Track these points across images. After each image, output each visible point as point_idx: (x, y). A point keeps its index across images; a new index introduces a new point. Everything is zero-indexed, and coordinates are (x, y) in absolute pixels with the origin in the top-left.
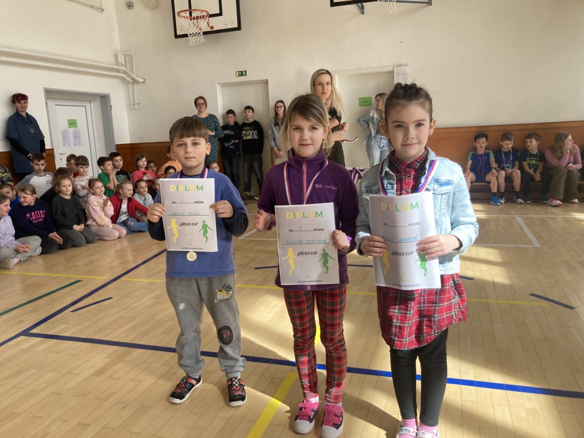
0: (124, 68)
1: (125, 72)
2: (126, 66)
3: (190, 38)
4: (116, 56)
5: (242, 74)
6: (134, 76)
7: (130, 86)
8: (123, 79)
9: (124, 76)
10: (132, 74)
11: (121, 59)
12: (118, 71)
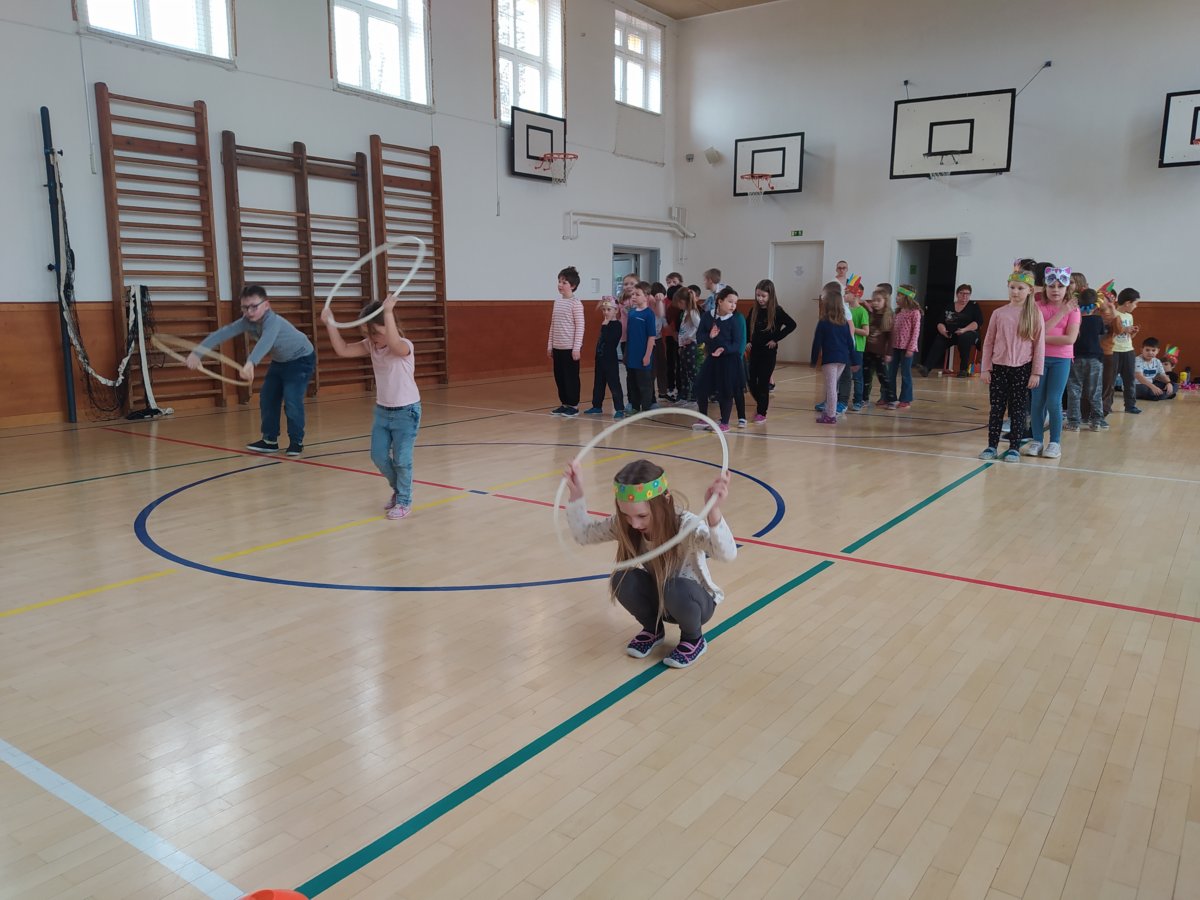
0: (676, 222)
1: (676, 226)
2: (678, 221)
3: (749, 196)
4: (670, 209)
5: (797, 234)
6: (684, 230)
7: (680, 240)
8: (673, 233)
9: (677, 230)
10: (682, 227)
11: (675, 214)
12: (670, 224)
